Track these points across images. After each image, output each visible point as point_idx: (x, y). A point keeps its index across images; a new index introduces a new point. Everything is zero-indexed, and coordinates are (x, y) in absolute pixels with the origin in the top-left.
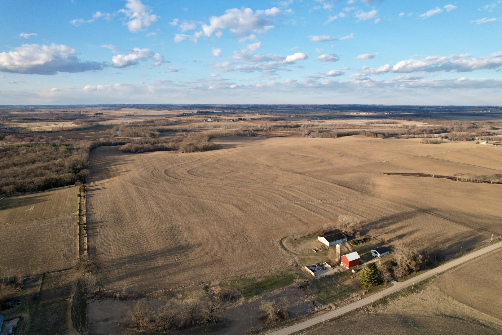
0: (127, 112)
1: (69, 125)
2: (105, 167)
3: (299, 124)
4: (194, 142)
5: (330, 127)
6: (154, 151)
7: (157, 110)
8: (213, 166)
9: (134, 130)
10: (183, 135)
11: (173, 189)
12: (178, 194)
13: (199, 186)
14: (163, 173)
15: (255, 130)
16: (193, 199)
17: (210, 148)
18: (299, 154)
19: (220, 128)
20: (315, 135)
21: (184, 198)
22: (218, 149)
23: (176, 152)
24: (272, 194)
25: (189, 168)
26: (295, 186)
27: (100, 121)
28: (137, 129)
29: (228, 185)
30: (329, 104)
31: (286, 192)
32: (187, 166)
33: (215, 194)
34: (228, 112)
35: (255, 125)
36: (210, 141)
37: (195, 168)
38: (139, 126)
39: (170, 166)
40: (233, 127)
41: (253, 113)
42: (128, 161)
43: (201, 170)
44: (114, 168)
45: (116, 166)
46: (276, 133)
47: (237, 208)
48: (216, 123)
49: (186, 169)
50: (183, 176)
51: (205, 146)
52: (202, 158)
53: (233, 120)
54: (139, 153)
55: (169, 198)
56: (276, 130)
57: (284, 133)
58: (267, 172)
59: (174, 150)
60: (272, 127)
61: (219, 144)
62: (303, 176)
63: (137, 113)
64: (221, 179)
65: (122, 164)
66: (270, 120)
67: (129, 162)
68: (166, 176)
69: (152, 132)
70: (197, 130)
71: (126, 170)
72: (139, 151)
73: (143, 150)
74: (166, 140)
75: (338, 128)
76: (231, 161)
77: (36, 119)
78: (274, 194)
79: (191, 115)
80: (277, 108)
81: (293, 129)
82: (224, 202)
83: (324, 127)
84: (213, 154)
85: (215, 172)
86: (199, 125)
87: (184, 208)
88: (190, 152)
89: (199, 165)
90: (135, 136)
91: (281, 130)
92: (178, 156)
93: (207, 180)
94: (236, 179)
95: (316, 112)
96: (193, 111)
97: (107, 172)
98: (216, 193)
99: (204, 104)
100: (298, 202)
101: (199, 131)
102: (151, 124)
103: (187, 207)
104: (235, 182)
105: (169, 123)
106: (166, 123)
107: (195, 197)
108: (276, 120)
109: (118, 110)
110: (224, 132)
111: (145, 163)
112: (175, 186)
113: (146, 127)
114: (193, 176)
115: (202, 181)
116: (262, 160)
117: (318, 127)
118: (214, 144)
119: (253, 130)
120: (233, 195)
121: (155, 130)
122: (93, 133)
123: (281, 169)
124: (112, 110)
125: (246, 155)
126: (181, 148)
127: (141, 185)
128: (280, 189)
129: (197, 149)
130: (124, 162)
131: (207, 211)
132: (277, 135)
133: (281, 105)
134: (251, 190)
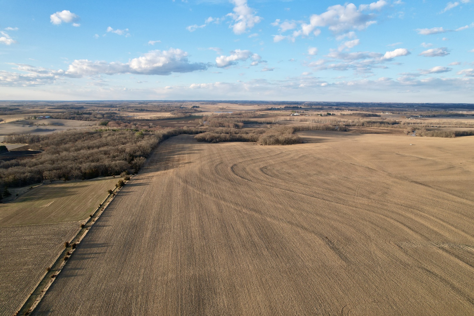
0: (221, 106)
1: (168, 115)
2: (168, 156)
3: (397, 121)
4: (276, 134)
5: (439, 125)
6: (231, 142)
7: (248, 105)
8: (294, 163)
9: (220, 120)
10: (267, 127)
11: (233, 193)
12: (237, 204)
13: (271, 192)
14: (229, 168)
15: (346, 126)
16: (256, 215)
17: (293, 141)
18: (411, 155)
19: (307, 122)
20: (423, 134)
21: (244, 213)
22: (303, 143)
23: (254, 144)
24: (388, 219)
25: (264, 164)
26: (425, 207)
27: (195, 112)
28: (222, 120)
29: (315, 195)
30: (427, 103)
31: (412, 219)
32: (261, 161)
33: (292, 210)
34: (316, 108)
35: (346, 120)
36: (295, 134)
37: (270, 165)
38: (226, 117)
39: (240, 160)
40: (321, 121)
41: (343, 110)
42: (196, 150)
43: (279, 168)
44: (177, 157)
45: (180, 156)
46: (371, 130)
47: (329, 244)
48: (303, 117)
49: (260, 166)
50: (253, 174)
51: (288, 138)
52: (282, 153)
53: (321, 115)
54: (214, 142)
55: (221, 211)
56: (370, 126)
57: (380, 129)
58: (370, 178)
59: (252, 141)
60: (366, 122)
61: (305, 138)
62: (430, 189)
63: (229, 107)
64: (303, 184)
65: (188, 154)
66: (362, 116)
67: (196, 152)
68: (232, 173)
69: (236, 123)
70: (282, 123)
71: (188, 161)
72: (214, 141)
73: (219, 140)
74: (247, 131)
75: (449, 127)
76: (319, 159)
77: (144, 110)
78: (392, 221)
79: (278, 109)
80: (368, 105)
81: (391, 126)
82: (306, 229)
83: (429, 125)
84: (296, 149)
85: (296, 172)
86: (285, 119)
87: (239, 233)
88: (270, 145)
89: (277, 161)
90: (220, 126)
91: (376, 126)
92: (254, 149)
93: (283, 184)
94: (326, 186)
95: (414, 110)
96: (281, 106)
97: (167, 162)
98: (293, 207)
99: (293, 101)
100: (446, 246)
101: (285, 124)
102: (239, 116)
103: (243, 232)
104: (325, 190)
105: (256, 116)
106: (253, 116)
107: (260, 212)
108: (369, 116)
109: (214, 104)
110: (311, 126)
111: (214, 154)
112: (237, 189)
113: (232, 118)
114: (266, 176)
115: (276, 185)
116: (360, 159)
117: (423, 125)
118: (299, 137)
119: (344, 125)
120: (321, 215)
121: (240, 121)
122: (183, 122)
123: (390, 175)
124: (209, 104)
125: (338, 152)
126: (260, 140)
127: (193, 183)
128: (400, 211)
129: (277, 142)
130: (191, 152)
131: (274, 246)
132: (372, 131)
133: (371, 103)
134: (351, 208)
